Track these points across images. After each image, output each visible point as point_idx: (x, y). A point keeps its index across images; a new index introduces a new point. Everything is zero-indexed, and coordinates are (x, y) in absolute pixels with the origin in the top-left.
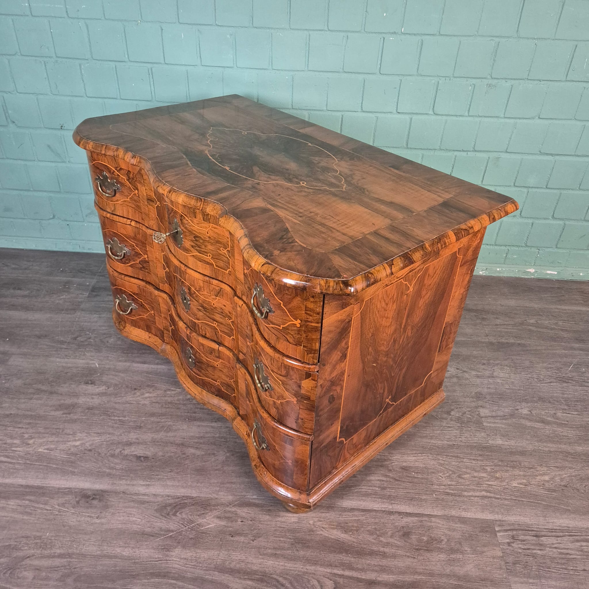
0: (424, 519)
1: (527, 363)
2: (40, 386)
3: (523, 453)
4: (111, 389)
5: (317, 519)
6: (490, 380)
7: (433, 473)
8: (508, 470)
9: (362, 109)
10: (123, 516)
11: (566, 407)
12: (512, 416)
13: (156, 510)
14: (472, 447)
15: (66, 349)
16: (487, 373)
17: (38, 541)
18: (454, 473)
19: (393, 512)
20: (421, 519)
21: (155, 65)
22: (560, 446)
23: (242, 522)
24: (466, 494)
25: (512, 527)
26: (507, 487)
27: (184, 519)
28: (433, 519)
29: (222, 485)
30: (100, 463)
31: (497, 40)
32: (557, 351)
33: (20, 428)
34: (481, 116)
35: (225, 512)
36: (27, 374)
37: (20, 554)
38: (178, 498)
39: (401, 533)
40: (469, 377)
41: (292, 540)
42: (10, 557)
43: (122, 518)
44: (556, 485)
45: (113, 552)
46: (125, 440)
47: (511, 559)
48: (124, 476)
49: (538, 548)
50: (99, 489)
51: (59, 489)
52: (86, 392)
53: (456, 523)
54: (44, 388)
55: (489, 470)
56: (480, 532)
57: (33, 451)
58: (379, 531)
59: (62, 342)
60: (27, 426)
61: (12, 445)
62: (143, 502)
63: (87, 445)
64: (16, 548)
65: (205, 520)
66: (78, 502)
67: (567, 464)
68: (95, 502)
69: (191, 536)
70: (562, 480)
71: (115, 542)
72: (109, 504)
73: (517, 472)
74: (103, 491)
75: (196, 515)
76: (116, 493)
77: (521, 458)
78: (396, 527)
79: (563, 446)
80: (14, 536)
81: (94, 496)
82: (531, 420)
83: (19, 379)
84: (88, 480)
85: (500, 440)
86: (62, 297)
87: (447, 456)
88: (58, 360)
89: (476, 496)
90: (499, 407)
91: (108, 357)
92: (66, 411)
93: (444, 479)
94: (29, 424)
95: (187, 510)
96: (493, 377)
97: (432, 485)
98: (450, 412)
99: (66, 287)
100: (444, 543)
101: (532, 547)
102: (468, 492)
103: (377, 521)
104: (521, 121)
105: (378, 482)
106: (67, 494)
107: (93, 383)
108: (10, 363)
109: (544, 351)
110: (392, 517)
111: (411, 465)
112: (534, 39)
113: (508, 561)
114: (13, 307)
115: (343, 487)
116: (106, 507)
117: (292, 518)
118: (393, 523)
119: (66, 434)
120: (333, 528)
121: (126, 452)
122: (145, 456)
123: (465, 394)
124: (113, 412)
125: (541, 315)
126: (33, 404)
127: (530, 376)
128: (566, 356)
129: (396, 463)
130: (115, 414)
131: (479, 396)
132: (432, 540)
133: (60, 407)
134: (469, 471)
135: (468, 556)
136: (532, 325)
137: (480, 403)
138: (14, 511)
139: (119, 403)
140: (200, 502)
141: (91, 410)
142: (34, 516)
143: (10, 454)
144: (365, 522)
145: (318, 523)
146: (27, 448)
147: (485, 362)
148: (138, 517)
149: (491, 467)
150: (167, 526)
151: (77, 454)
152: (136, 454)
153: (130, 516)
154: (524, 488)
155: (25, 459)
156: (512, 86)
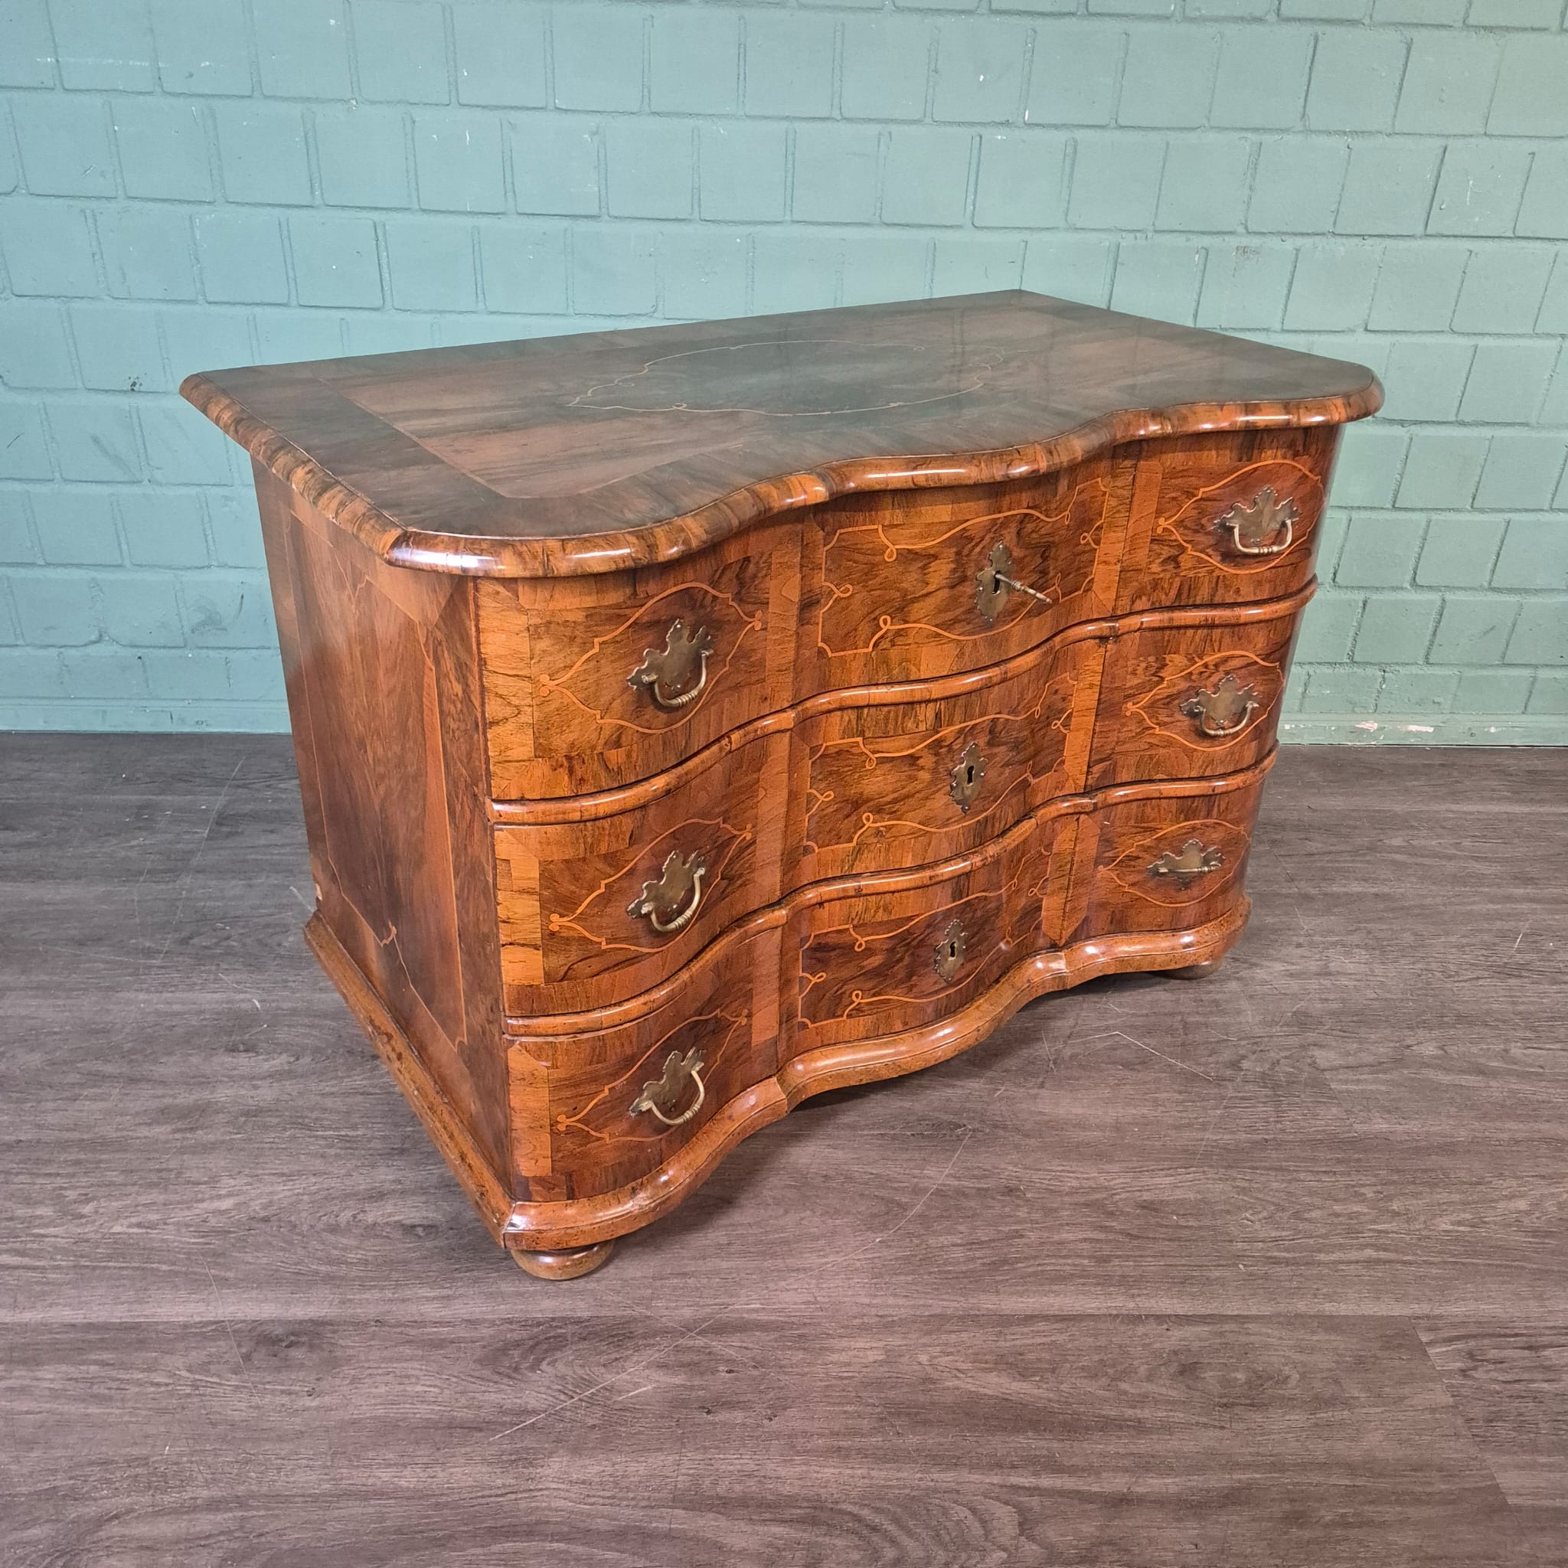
0: (1226, 1327)
1: (1408, 938)
2: (99, 1066)
3: (1448, 1149)
4: (306, 1060)
5: (938, 1349)
6: (1322, 981)
7: (1228, 1212)
8: (1421, 1193)
10: (387, 1384)
11: (1528, 1034)
12: (1399, 1062)
13: (479, 1361)
14: (1314, 1143)
16: (1313, 966)
17: (139, 1470)
18: (1280, 1208)
19: (1140, 1316)
20: (1217, 1328)
21: (390, 215)
22: (1537, 1126)
23: (730, 1372)
24: (1322, 1257)
25: (1462, 1332)
26: (1426, 1232)
27: (563, 1378)
28: (1250, 1326)
29: (658, 1283)
30: (299, 1250)
31: (1257, 137)
32: (1474, 907)
33: (49, 1175)
34: (1227, 329)
35: (678, 1349)
36: (55, 1037)
37: (91, 1510)
38: (539, 1324)
39: (1174, 1368)
40: (1268, 978)
41: (879, 1410)
42: (57, 1521)
43: (382, 1390)
44: (1549, 1221)
45: (370, 1481)
46: (363, 1187)
47: (1477, 1411)
48: (372, 1279)
49: (1540, 1376)
50: (306, 1318)
51: (186, 1326)
52: (236, 1072)
53: (1313, 1332)
54: (109, 1069)
55: (1370, 1195)
56: (1382, 1349)
57: (96, 1232)
58: (1113, 1366)
59: (149, 953)
60: (71, 1170)
61: (30, 1221)
62: (439, 1344)
63: (256, 1206)
64: (74, 1496)
65: (624, 1376)
66: (247, 1357)
68: (297, 1354)
69: (590, 1422)
70: (1561, 1205)
71: (371, 1454)
72: (338, 1354)
73: (1442, 1196)
74: (320, 1323)
75: (599, 1364)
76: (358, 1325)
77: (1446, 1162)
78: (1157, 1354)
79: (1545, 1126)
80: (64, 1463)
81: (292, 1338)
82: (1448, 1070)
83: (32, 1050)
84: (270, 1295)
85: (1380, 1120)
86: (134, 843)
87: (1253, 1168)
88: (142, 996)
89: (1350, 1262)
90: (1361, 1043)
91: (286, 981)
92: (180, 1125)
93: (1257, 1226)
94: (77, 1163)
95: (568, 1354)
96: (1330, 974)
97: (1231, 1241)
98: (1239, 1061)
99: (143, 817)
100: (1292, 1382)
101: (1526, 1376)
102: (1326, 1252)
103: (1103, 1341)
104: (1324, 337)
105: (1086, 1246)
106: (213, 1339)
107: (250, 1049)
109: (1442, 908)
110: (1141, 1330)
111: (1165, 1196)
112: (1345, 133)
113: (1471, 1416)
115: (994, 1263)
116: (333, 1364)
117: (869, 1353)
118: (1148, 1345)
119: (188, 1182)
120: (990, 1370)
121: (370, 1218)
122: (425, 1222)
123: (1269, 1018)
124: (318, 1119)
125: (1417, 828)
126: (81, 1111)
127: (1421, 966)
128: (1499, 916)
129: (1123, 1196)
130: (326, 1123)
131: (1303, 1021)
132: (1259, 1379)
133: (163, 1115)
134: (1317, 1201)
135: (1364, 1410)
136: (1398, 850)
137: (1312, 1036)
138: (55, 1395)
139: (332, 1093)
140: (602, 1330)
141: (255, 1116)
142: (119, 1404)
143: (29, 1246)
144: (1070, 1346)
145: (944, 1360)
146: (77, 1226)
147: (1301, 940)
148: (428, 1383)
149: (1374, 1189)
150: (518, 1401)
151: (230, 1232)
152: (399, 1221)
153: (406, 1381)
154: (1470, 1232)
155: (76, 1256)
156: (1297, 250)
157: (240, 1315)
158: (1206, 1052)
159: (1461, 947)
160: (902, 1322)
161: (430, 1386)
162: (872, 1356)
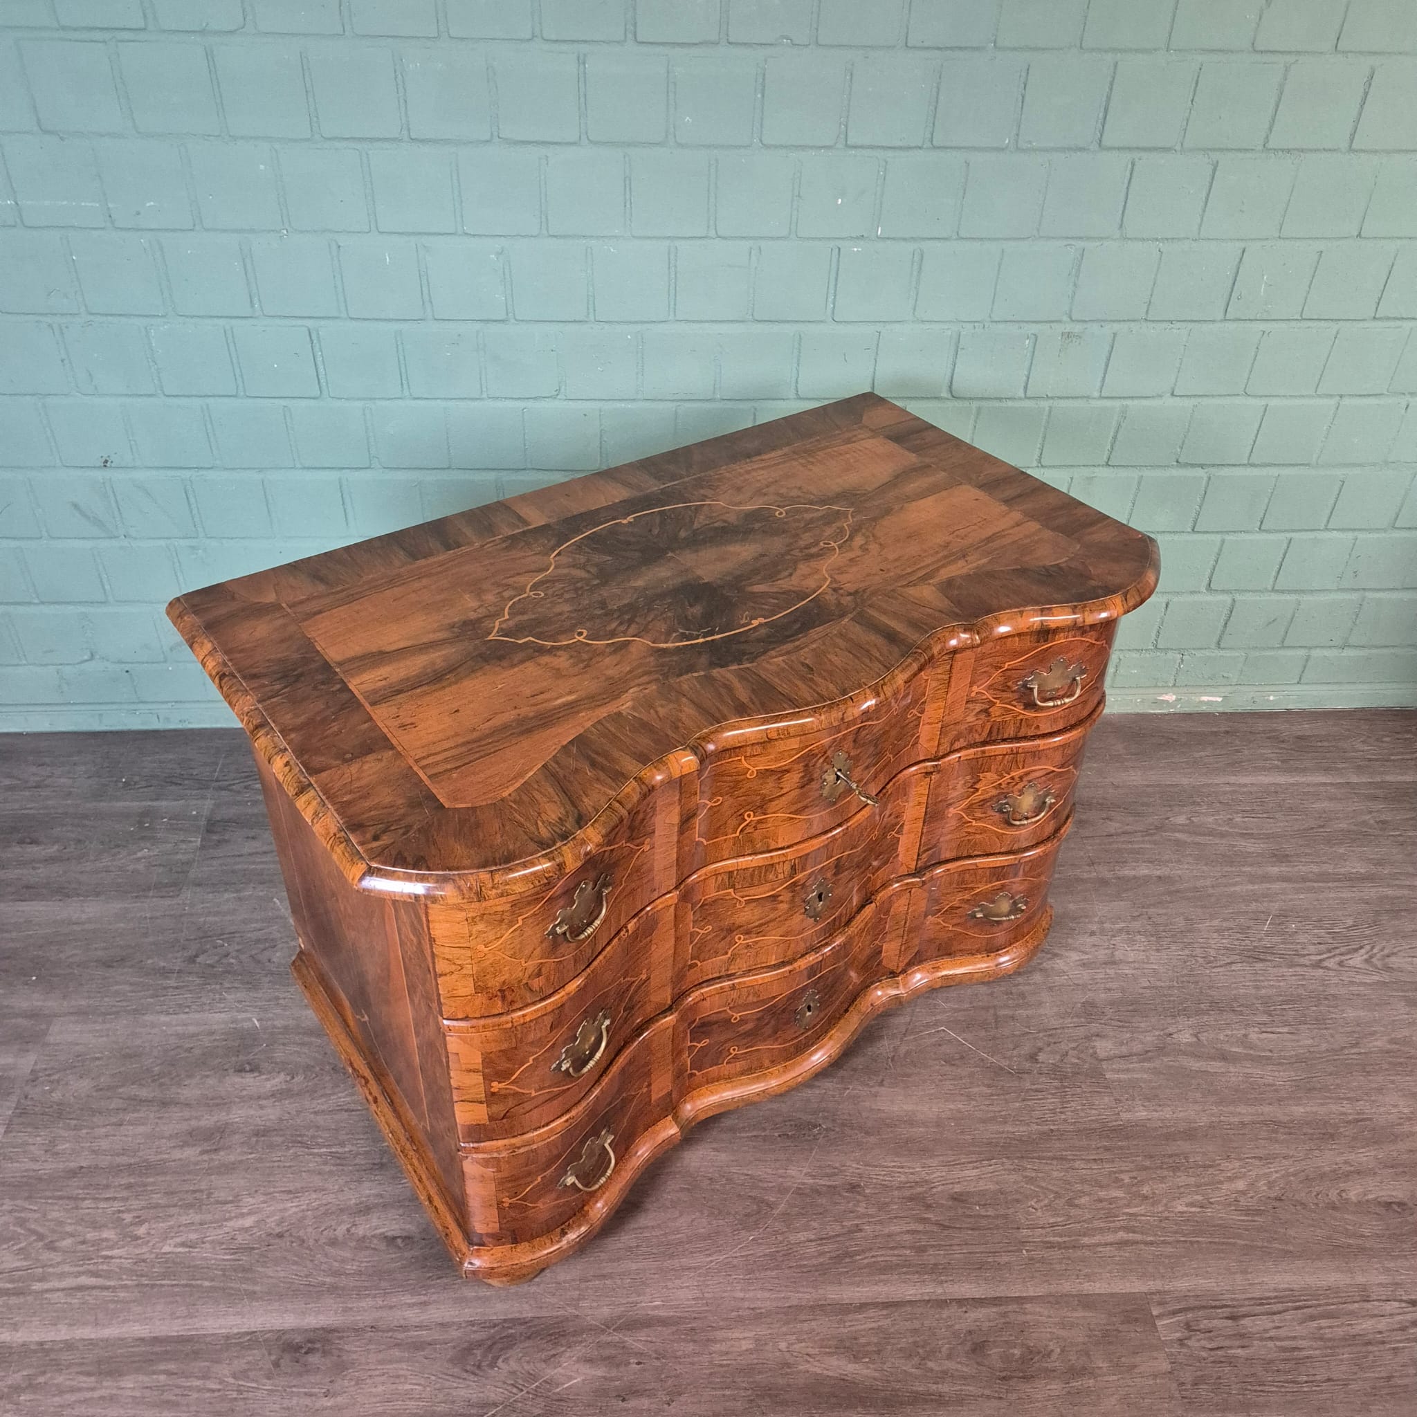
0: (1010, 1308)
1: (1180, 923)
2: (134, 1090)
3: (1190, 1134)
4: (299, 1078)
5: (794, 1337)
6: (1108, 971)
7: (1017, 1201)
8: (1165, 1177)
9: (797, 394)
10: (383, 1383)
11: (1265, 1018)
12: (1161, 1050)
13: (451, 1360)
14: (1089, 1133)
15: (177, 988)
16: (1102, 955)
18: (1058, 1195)
19: (946, 1300)
20: (1002, 1309)
21: (322, 322)
22: (1260, 1109)
23: (639, 1363)
24: (1086, 1240)
25: (1183, 1305)
26: (1166, 1214)
27: (514, 1373)
28: (1028, 1306)
29: (583, 1285)
30: (310, 1265)
31: (1081, 244)
32: (1238, 888)
33: (108, 1199)
34: (1052, 398)
35: (600, 1345)
36: (97, 1063)
38: (495, 1325)
39: (968, 1346)
40: (1066, 969)
41: (749, 1392)
43: (380, 1389)
44: (1260, 1200)
46: (353, 1201)
47: (1187, 1376)
48: (366, 1288)
49: (1238, 1343)
50: (318, 1326)
51: (227, 1337)
52: (245, 1093)
53: (1075, 1310)
54: (144, 1093)
55: (1127, 1180)
56: (1122, 1323)
57: (151, 1252)
58: (923, 1347)
59: (165, 973)
61: (97, 1243)
62: (418, 1346)
63: (271, 1222)
65: (559, 1370)
66: (276, 1364)
67: (1277, 1149)
68: (314, 1359)
69: (536, 1411)
70: (1270, 1185)
72: (345, 1358)
73: (1182, 1179)
74: (327, 1331)
75: (540, 1361)
76: (358, 1331)
77: (1185, 1146)
78: (956, 1334)
79: (1267, 1109)
81: (309, 1345)
82: (1198, 1057)
83: (81, 1077)
84: (290, 1306)
85: (1141, 1108)
86: (139, 855)
87: (1040, 1158)
88: (163, 1018)
89: (1106, 1244)
90: (1133, 1033)
91: (277, 998)
92: (206, 1146)
93: (1039, 1214)
94: (129, 1187)
95: (516, 1352)
96: (1114, 963)
97: (1018, 1228)
98: (1036, 1054)
99: (145, 824)
100: (1054, 1356)
101: (1227, 1343)
102: (1089, 1235)
103: (917, 1324)
104: (1136, 402)
105: (907, 1237)
106: (249, 1348)
107: (255, 1069)
108: (51, 1039)
109: (1210, 891)
110: (946, 1313)
111: (971, 1187)
112: (1157, 240)
113: (1182, 1380)
114: (29, 891)
115: (838, 1256)
116: (341, 1368)
117: (743, 1342)
118: (950, 1326)
119: (218, 1202)
120: (831, 1355)
121: (360, 1231)
122: (403, 1234)
123: (1063, 1010)
124: (313, 1137)
125: (1199, 804)
126: (126, 1136)
127: (1187, 952)
128: (1255, 898)
129: (940, 1188)
130: (320, 1140)
131: (1090, 1011)
132: (1031, 1353)
133: (192, 1137)
134: (1087, 1188)
135: (1106, 1378)
136: (1182, 828)
137: (1095, 1027)
138: (136, 1402)
139: (323, 1111)
140: (543, 1330)
141: (263, 1136)
142: (184, 1408)
143: (100, 1267)
144: (892, 1330)
145: (797, 1347)
146: (135, 1247)
147: (1095, 927)
148: (414, 1382)
149: (1132, 1174)
150: (481, 1395)
151: (253, 1249)
152: (383, 1233)
153: (397, 1381)
154: (1199, 1213)
155: (137, 1275)
156: (1115, 334)
157: (268, 1327)
158: (1011, 1046)
159: (1219, 931)
160: (769, 1314)
161: (416, 1384)
162: (745, 1345)
